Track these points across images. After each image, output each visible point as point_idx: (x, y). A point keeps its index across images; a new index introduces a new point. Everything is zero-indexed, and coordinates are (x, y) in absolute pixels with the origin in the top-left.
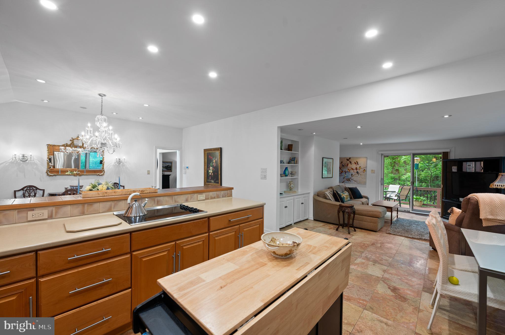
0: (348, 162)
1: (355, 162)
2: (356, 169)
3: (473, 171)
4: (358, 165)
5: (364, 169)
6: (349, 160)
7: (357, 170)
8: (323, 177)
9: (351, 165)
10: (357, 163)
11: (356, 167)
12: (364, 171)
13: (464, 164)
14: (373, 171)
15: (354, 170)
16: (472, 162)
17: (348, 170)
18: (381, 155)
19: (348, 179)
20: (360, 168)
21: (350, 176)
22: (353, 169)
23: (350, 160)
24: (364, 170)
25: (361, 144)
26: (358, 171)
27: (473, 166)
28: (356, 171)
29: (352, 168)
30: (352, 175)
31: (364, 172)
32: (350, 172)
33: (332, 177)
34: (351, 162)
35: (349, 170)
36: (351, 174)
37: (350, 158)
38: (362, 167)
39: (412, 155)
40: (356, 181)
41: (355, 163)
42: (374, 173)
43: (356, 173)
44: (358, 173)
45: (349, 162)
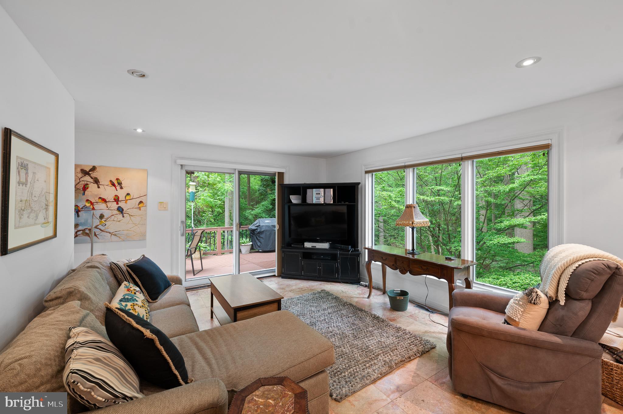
0: (87, 178)
1: (111, 181)
2: (117, 200)
3: (322, 201)
4: (121, 188)
5: (139, 200)
6: (89, 175)
7: (117, 204)
9: (99, 187)
10: (117, 184)
11: (116, 196)
12: (141, 205)
13: (309, 191)
14: (162, 205)
15: (109, 204)
16: (321, 189)
17: (88, 205)
18: (180, 167)
19: (87, 231)
20: (128, 198)
21: (97, 222)
22: (104, 200)
23: (94, 174)
24: (141, 202)
25: (139, 131)
26: (121, 204)
27: (323, 195)
28: (114, 206)
29: (100, 198)
30: (102, 216)
31: (140, 208)
32: (93, 209)
33: (55, 235)
34: (96, 181)
35: (92, 203)
36: (98, 214)
37: (94, 169)
38: (134, 193)
39: (237, 173)
40: (115, 235)
41: (113, 185)
42: (165, 209)
43: (117, 212)
44: (123, 210)
45: (92, 180)
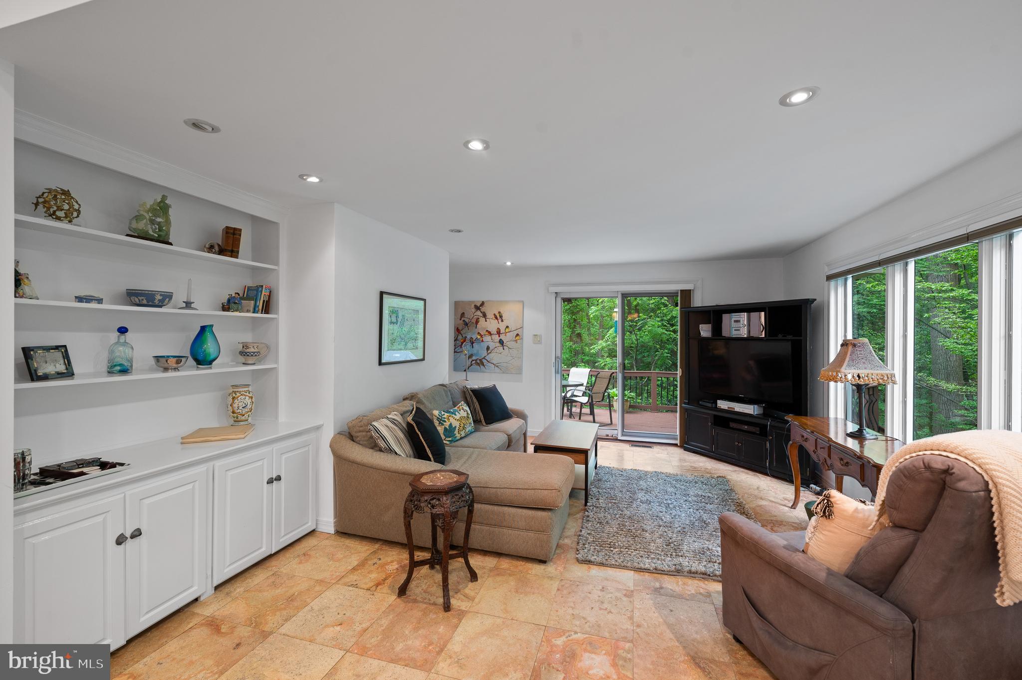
0: (479, 313)
1: (494, 314)
2: (499, 333)
3: (744, 333)
4: (502, 321)
5: (516, 332)
6: (479, 309)
7: (499, 336)
8: (383, 361)
9: (486, 321)
10: (499, 317)
11: (498, 328)
12: (518, 338)
13: (725, 317)
14: (537, 338)
15: (493, 337)
16: (742, 314)
17: (479, 337)
18: (554, 295)
19: (478, 362)
20: (507, 330)
21: (484, 353)
22: (490, 333)
23: (483, 309)
24: (518, 335)
25: (509, 264)
26: (502, 337)
27: (746, 323)
28: (496, 338)
29: (487, 331)
30: (488, 348)
31: (516, 341)
32: (482, 341)
33: (423, 359)
34: (484, 315)
35: (481, 336)
36: (485, 345)
37: (483, 304)
38: (512, 327)
39: (620, 296)
40: (497, 366)
41: (496, 318)
42: (540, 342)
43: (499, 345)
44: (503, 342)
45: (481, 315)
